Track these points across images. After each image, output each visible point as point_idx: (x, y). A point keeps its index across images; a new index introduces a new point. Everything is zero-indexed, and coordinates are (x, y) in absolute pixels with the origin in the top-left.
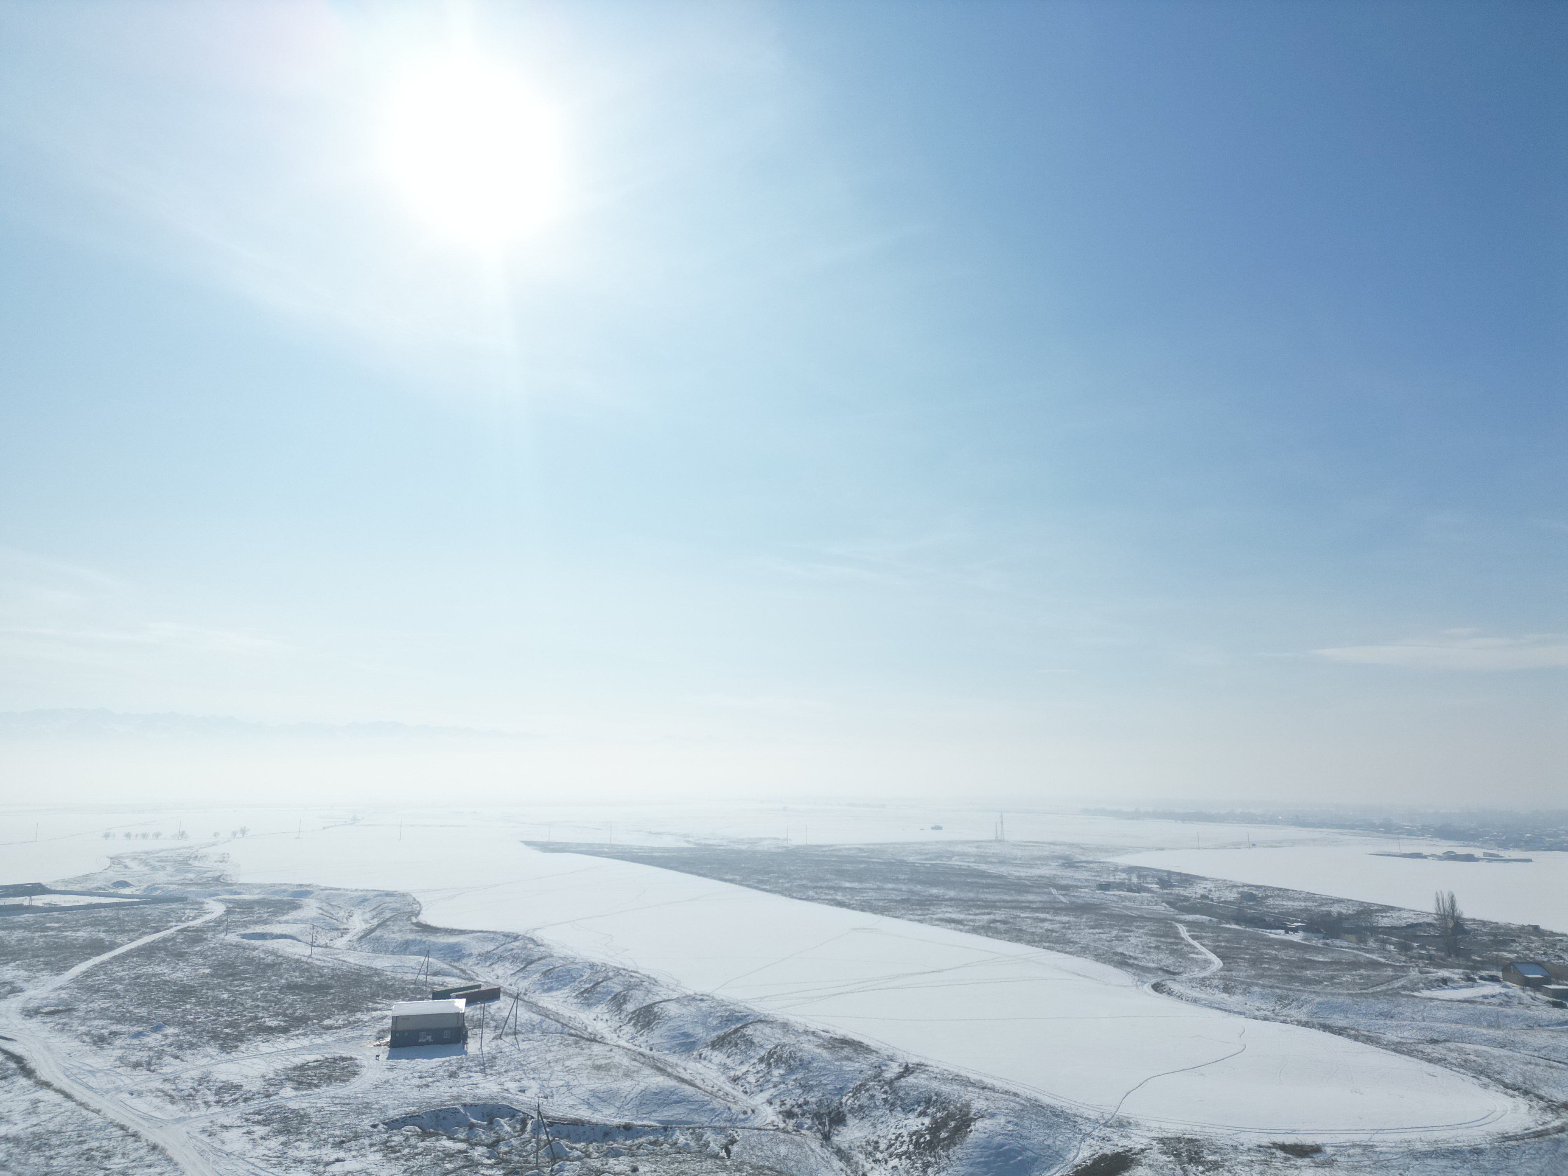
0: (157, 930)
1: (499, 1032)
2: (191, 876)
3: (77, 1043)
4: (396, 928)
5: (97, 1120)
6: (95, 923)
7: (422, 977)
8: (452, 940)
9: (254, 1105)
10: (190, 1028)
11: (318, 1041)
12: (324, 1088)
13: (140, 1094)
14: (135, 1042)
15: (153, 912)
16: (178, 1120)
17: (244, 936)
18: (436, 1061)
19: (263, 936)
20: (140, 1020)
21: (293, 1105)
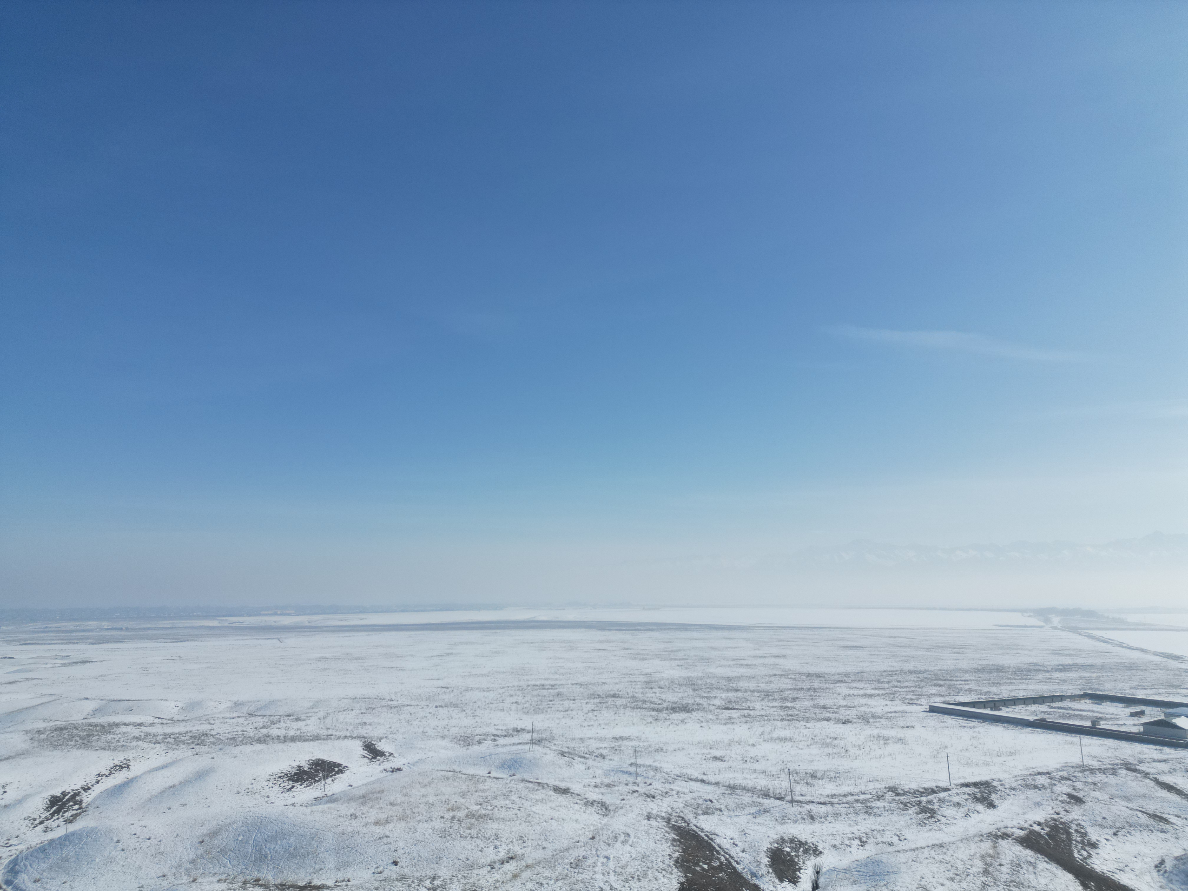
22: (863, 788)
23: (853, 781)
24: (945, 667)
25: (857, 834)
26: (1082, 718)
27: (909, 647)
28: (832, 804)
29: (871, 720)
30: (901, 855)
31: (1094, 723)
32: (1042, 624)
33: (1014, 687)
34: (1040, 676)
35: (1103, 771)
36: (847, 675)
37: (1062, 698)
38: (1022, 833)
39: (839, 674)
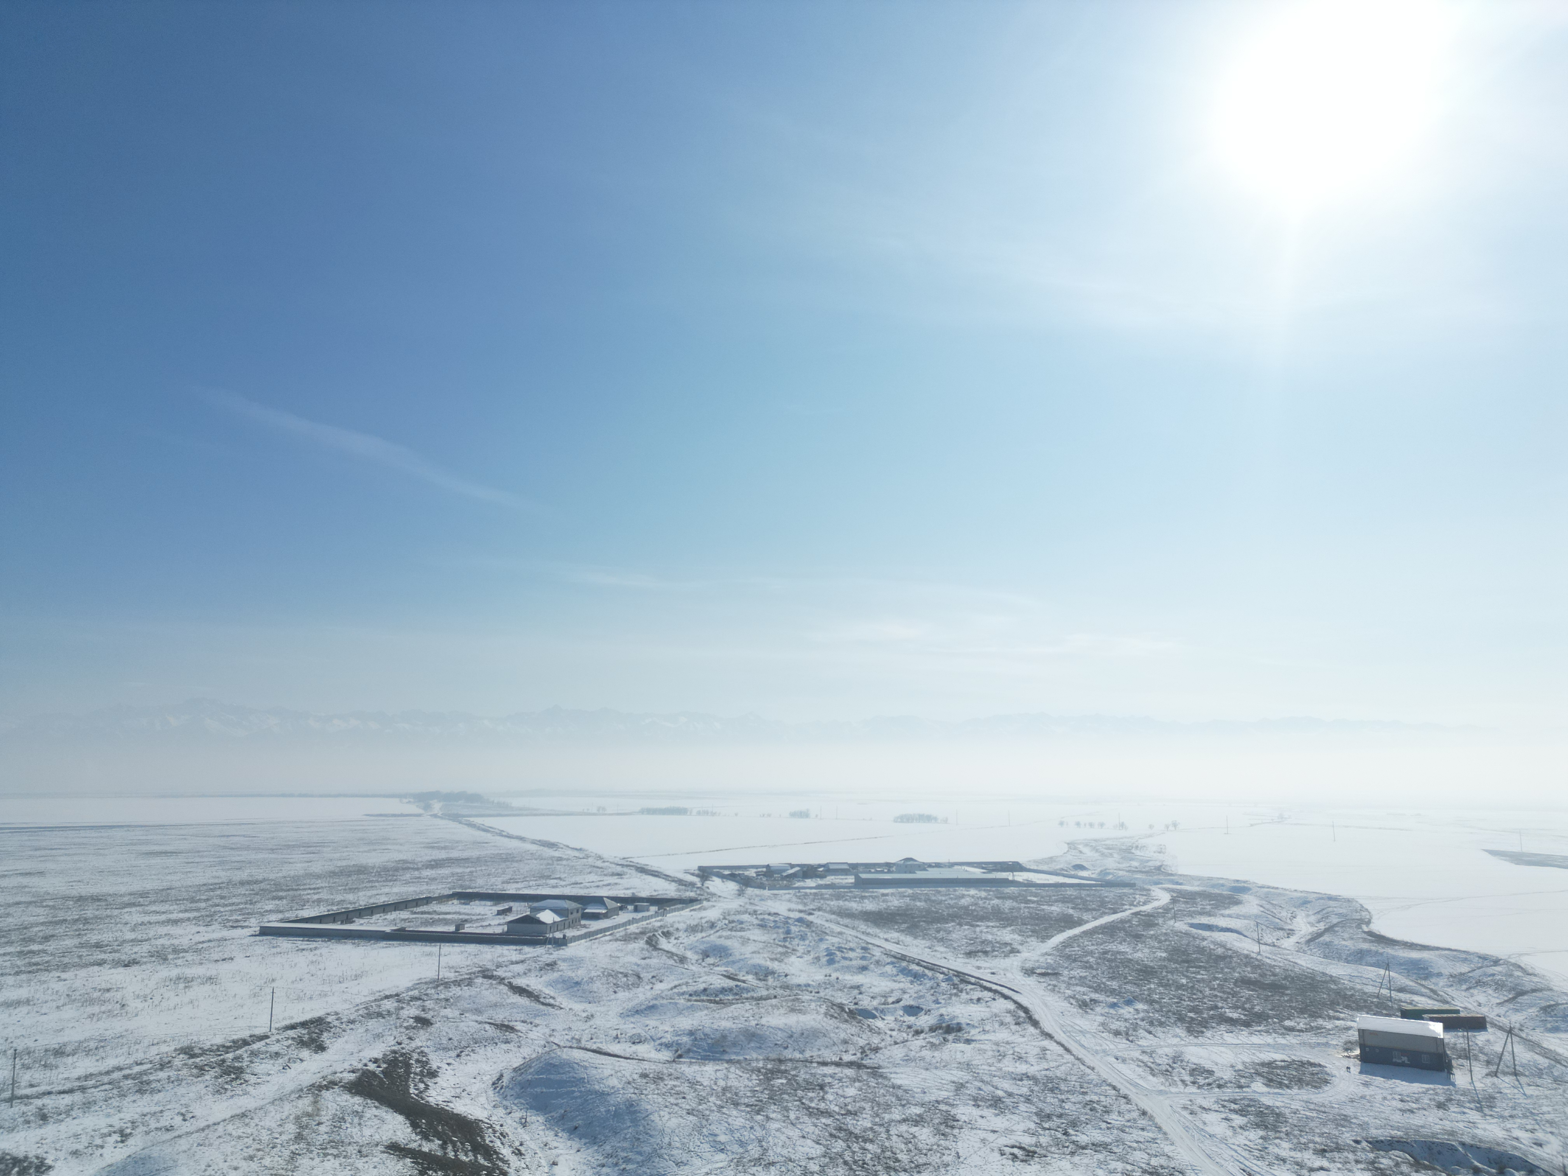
0: (1115, 912)
1: (1493, 1068)
2: (1135, 864)
3: (1065, 1004)
4: (1346, 936)
5: (1093, 1076)
6: (1064, 900)
7: (1384, 992)
8: (1415, 955)
9: (1229, 1092)
10: (1157, 1006)
11: (1281, 1041)
12: (1295, 1090)
13: (1124, 1061)
14: (1112, 1011)
15: (1110, 894)
16: (1160, 1092)
17: (1192, 925)
18: (1416, 1087)
19: (1209, 928)
20: (1113, 992)
21: (1267, 1101)
22: (140, 1056)
23: (125, 1049)
24: (292, 873)
25: (118, 1125)
26: (446, 922)
27: (248, 848)
28: (83, 1089)
29: (170, 957)
30: (182, 1141)
31: (458, 927)
32: (421, 811)
33: (375, 892)
34: (408, 876)
35: (458, 983)
36: (144, 894)
37: (428, 900)
38: (352, 1077)
39: (130, 894)
